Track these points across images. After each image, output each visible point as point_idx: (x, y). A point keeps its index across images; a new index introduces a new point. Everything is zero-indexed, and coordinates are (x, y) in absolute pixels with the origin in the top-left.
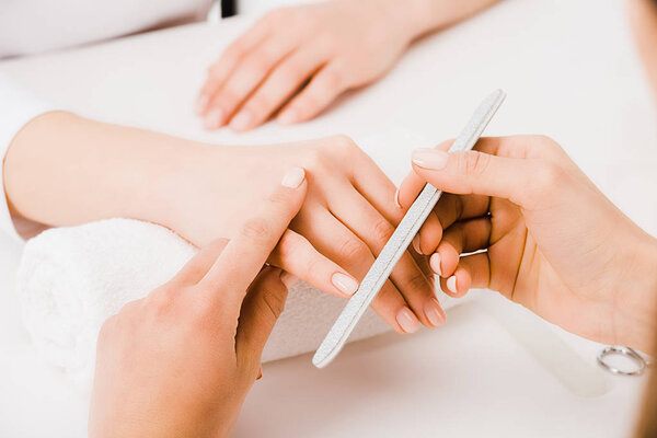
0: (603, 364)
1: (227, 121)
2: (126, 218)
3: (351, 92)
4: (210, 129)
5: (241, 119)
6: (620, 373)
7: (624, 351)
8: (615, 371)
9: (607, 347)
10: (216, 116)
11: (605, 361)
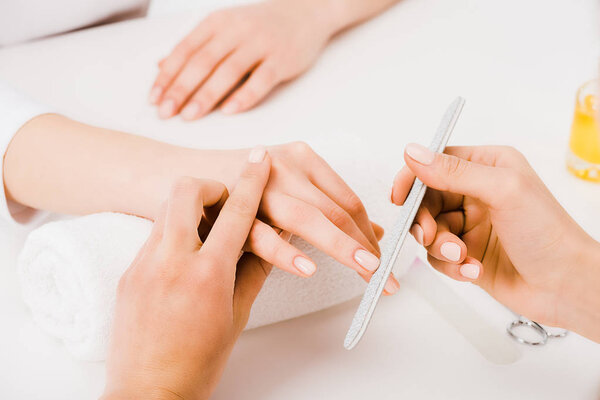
0: (511, 334)
1: (178, 110)
2: (115, 212)
3: (283, 84)
4: (163, 118)
5: (191, 110)
6: (526, 342)
7: (530, 324)
8: (522, 341)
9: (516, 320)
10: (168, 106)
11: (513, 332)
